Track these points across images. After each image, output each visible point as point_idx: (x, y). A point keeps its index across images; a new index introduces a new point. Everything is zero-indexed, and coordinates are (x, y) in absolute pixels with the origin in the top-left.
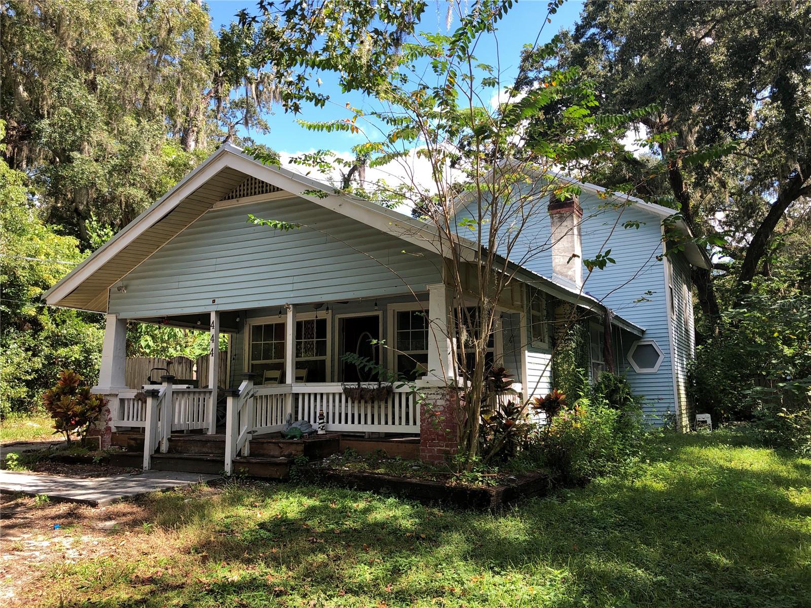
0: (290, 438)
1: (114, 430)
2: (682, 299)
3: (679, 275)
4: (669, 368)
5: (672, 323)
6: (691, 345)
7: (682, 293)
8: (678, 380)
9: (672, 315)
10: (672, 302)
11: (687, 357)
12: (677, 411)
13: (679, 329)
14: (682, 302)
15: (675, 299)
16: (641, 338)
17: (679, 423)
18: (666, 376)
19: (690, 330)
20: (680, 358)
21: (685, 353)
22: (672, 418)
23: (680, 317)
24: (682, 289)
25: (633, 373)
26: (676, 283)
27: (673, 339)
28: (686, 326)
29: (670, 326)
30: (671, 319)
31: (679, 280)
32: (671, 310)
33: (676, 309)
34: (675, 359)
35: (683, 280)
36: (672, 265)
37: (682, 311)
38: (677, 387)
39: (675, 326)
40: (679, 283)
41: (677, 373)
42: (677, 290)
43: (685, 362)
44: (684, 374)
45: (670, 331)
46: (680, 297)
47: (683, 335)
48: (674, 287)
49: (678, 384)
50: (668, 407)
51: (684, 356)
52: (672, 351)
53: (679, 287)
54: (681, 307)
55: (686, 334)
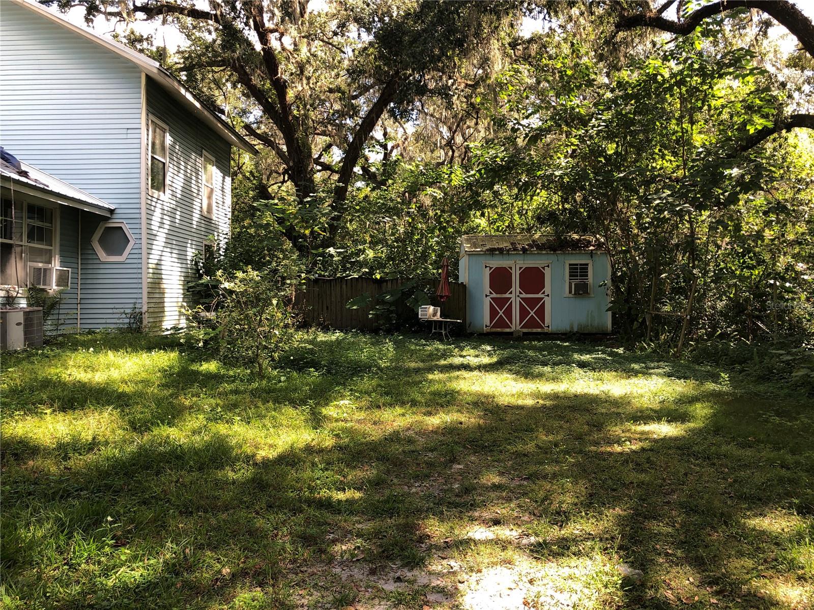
2: (200, 181)
3: (195, 153)
4: (139, 256)
5: (154, 204)
6: (218, 235)
7: (200, 173)
8: (156, 271)
9: (156, 194)
10: (161, 178)
11: (200, 248)
12: (145, 309)
13: (178, 213)
14: (200, 185)
15: (175, 177)
16: (109, 218)
17: (145, 322)
18: (135, 266)
19: (217, 219)
20: (174, 247)
21: (194, 243)
22: (137, 317)
23: (186, 199)
24: (200, 169)
25: (98, 261)
26: (182, 159)
27: (153, 222)
28: (205, 213)
29: (143, 206)
30: (150, 198)
31: (193, 157)
32: (153, 187)
33: (174, 189)
34: (154, 247)
35: (207, 160)
36: (168, 134)
37: (195, 195)
38: (149, 280)
39: (166, 208)
40: (193, 161)
41: (157, 264)
42: (182, 167)
43: (191, 253)
44: (184, 266)
45: (143, 211)
46: (194, 178)
47: (195, 223)
48: (175, 163)
49: (156, 276)
50: (135, 303)
51: (189, 245)
52: (144, 236)
53: (194, 166)
54: (193, 190)
55: (203, 222)
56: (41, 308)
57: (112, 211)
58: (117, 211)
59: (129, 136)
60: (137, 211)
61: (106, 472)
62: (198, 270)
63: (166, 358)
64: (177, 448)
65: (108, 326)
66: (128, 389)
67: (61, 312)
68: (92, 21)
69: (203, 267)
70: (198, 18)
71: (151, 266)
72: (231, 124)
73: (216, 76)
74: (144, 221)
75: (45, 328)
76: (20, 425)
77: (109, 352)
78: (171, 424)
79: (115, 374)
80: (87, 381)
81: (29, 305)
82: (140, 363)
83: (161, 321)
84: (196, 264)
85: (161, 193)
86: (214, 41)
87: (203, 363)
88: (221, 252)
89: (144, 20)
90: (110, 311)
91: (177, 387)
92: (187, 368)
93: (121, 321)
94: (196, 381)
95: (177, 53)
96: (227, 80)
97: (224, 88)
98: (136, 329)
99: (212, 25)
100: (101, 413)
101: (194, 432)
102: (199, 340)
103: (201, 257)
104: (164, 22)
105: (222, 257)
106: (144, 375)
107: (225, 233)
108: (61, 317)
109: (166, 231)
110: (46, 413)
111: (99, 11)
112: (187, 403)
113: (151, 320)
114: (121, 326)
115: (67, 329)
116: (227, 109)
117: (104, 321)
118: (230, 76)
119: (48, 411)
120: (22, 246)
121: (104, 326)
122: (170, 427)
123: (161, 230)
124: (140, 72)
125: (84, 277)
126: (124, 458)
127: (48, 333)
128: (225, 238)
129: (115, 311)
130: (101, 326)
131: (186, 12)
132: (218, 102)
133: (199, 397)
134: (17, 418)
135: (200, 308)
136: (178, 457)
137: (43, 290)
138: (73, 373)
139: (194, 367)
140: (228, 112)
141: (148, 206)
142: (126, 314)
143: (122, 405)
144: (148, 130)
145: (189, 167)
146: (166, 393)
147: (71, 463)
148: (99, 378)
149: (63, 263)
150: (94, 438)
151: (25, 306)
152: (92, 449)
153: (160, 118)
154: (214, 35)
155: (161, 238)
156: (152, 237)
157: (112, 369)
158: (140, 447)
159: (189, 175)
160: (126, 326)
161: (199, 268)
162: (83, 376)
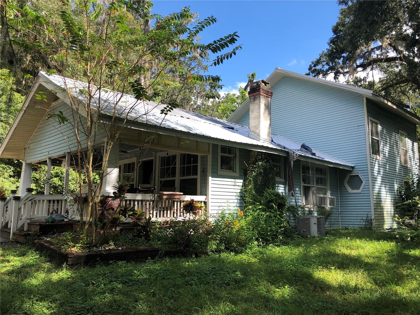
2: (399, 147)
3: (395, 132)
4: (368, 189)
5: (374, 162)
6: (413, 176)
7: (399, 143)
8: (378, 197)
9: (375, 156)
10: (377, 148)
11: (402, 184)
12: (373, 217)
13: (388, 165)
14: (399, 149)
15: (385, 146)
16: (352, 171)
17: (374, 224)
18: (366, 195)
19: (411, 167)
20: (386, 184)
21: (398, 181)
22: (369, 221)
23: (391, 158)
24: (398, 141)
25: (347, 193)
26: (388, 136)
27: (374, 172)
28: (403, 164)
29: (369, 164)
30: (372, 159)
31: (394, 135)
32: (373, 153)
33: (385, 153)
34: (376, 184)
35: (402, 135)
36: (379, 125)
37: (396, 155)
38: (374, 202)
39: (381, 163)
40: (394, 137)
41: (378, 193)
42: (388, 141)
43: (396, 187)
44: (393, 194)
45: (369, 166)
46: (395, 146)
47: (397, 170)
48: (384, 139)
49: (377, 200)
50: (368, 214)
51: (395, 182)
52: (370, 179)
53: (394, 139)
54: (395, 152)
55: (402, 169)
56: (324, 216)
57: (353, 168)
58: (356, 167)
59: (359, 129)
60: (366, 166)
61: (365, 305)
62: (402, 196)
63: (388, 245)
64: (402, 299)
65: (355, 226)
66: (371, 261)
67: (332, 218)
68: (338, 78)
69: (404, 194)
70: (390, 62)
71: (374, 194)
72: (414, 113)
73: (402, 88)
74: (369, 171)
75: (327, 226)
76: (322, 273)
77: (357, 239)
78: (397, 285)
79: (362, 252)
80: (348, 254)
81: (318, 215)
82: (374, 247)
83: (383, 224)
84: (400, 192)
85: (378, 156)
86: (400, 71)
87: (411, 250)
88: (415, 185)
89: (362, 71)
90: (355, 218)
91: (398, 263)
92: (402, 252)
93: (361, 223)
94: (408, 260)
95: (379, 82)
96: (410, 90)
97: (408, 94)
98: (369, 228)
99: (398, 63)
100: (357, 272)
101: (411, 291)
102: (408, 237)
103: (403, 188)
104: (372, 69)
105: (416, 188)
106: (377, 254)
107: (416, 174)
108: (332, 220)
109: (382, 175)
110: (332, 269)
111: (340, 73)
112: (405, 273)
113: (377, 223)
114: (361, 226)
115: (335, 227)
116: (411, 105)
117: (353, 223)
118: (411, 87)
119: (333, 268)
120: (314, 187)
121: (353, 226)
122: (396, 286)
123: (379, 175)
124: (363, 97)
125: (341, 201)
126: (373, 299)
127: (327, 228)
128: (417, 177)
129: (357, 218)
130: (351, 226)
131: (384, 60)
132: (405, 102)
133: (412, 270)
134: (320, 269)
135: (407, 218)
136: (404, 304)
137: (324, 208)
138: (341, 250)
139: (406, 252)
140: (412, 106)
141: (371, 164)
142: (363, 220)
143: (368, 269)
144: (369, 125)
145: (392, 140)
146: (392, 265)
147: (346, 297)
148: (354, 253)
149: (331, 194)
150: (356, 285)
151: (316, 215)
152: (356, 291)
153: (375, 118)
154: (400, 68)
155: (379, 179)
156: (375, 179)
157: (360, 249)
158: (381, 295)
159: (392, 145)
160: (364, 226)
161: (402, 194)
162: (347, 252)
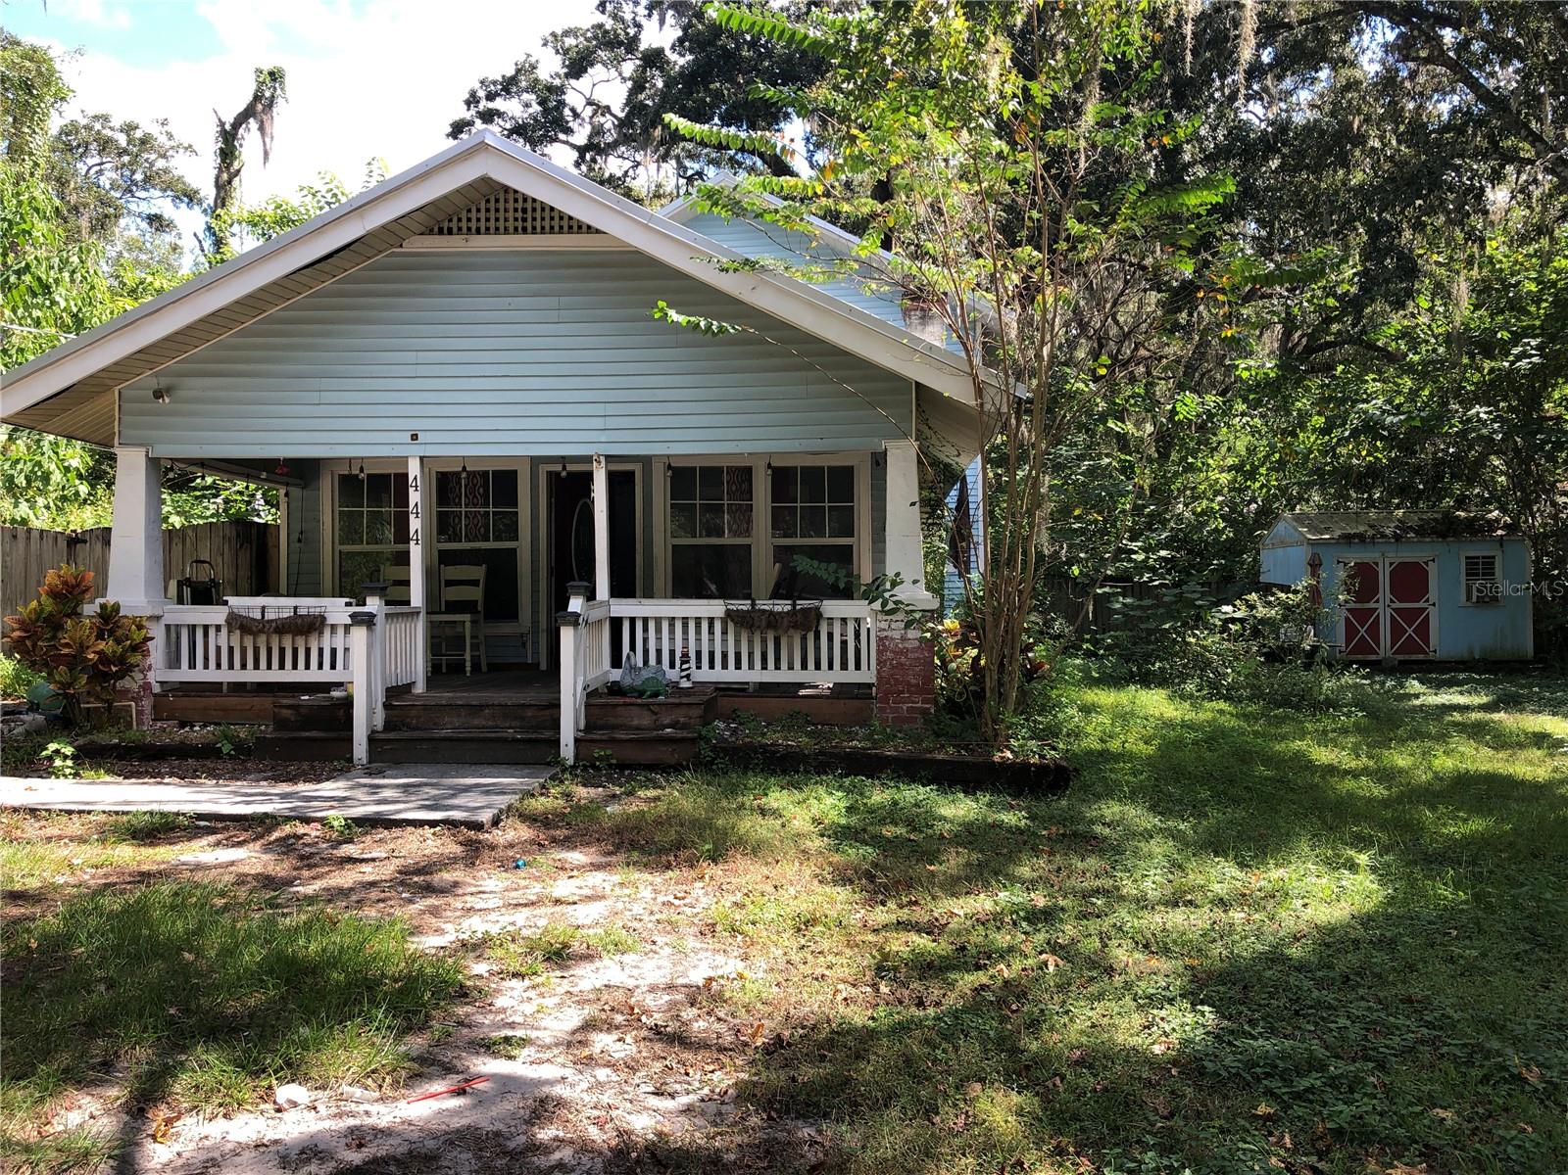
0: (650, 697)
1: (157, 689)
